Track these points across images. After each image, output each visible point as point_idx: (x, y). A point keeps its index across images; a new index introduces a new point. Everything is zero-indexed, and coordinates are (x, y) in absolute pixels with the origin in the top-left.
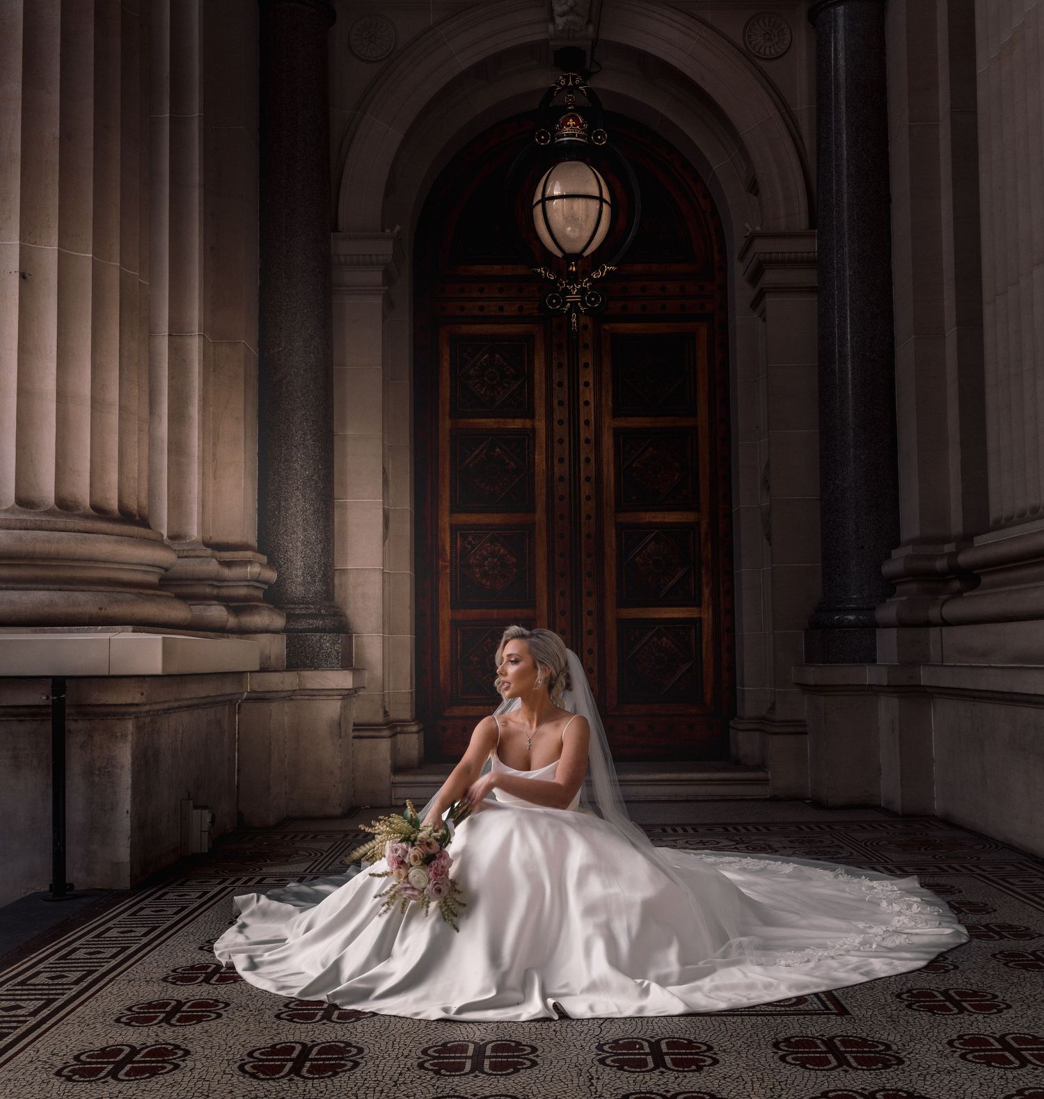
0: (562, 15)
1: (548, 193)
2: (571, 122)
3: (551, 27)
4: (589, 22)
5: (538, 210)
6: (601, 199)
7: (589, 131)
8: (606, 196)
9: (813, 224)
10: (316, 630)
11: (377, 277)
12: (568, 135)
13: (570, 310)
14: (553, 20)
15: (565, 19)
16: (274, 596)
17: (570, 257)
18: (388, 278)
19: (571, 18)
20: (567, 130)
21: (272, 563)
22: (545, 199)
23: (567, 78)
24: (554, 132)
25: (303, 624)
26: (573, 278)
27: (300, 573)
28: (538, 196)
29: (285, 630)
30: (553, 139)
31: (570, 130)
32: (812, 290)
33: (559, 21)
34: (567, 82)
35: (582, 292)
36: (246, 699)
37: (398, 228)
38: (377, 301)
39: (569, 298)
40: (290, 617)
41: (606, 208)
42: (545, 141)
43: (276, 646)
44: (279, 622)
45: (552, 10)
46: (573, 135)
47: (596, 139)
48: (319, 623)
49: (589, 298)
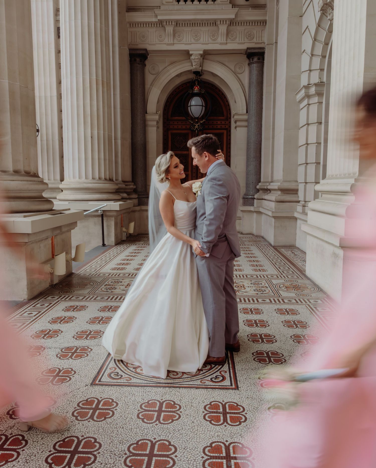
0: (195, 65)
1: (191, 105)
2: (196, 88)
3: (192, 68)
4: (200, 66)
5: (189, 108)
6: (202, 106)
7: (200, 90)
8: (204, 105)
9: (247, 112)
10: (144, 198)
11: (155, 123)
12: (196, 91)
13: (196, 130)
14: (192, 66)
15: (195, 66)
16: (135, 191)
17: (196, 118)
18: (158, 122)
19: (196, 66)
20: (196, 90)
21: (135, 184)
22: (190, 106)
23: (196, 77)
24: (193, 90)
25: (141, 196)
26: (197, 123)
27: (140, 186)
28: (189, 105)
29: (138, 198)
30: (193, 92)
31: (196, 89)
32: (246, 126)
33: (194, 66)
34: (196, 78)
35: (198, 126)
36: (131, 212)
37: (159, 112)
38: (155, 128)
39: (196, 127)
40: (139, 195)
41: (204, 108)
42: (191, 91)
43: (136, 201)
44: (136, 196)
45: (192, 64)
46: (197, 91)
47: (202, 91)
48: (144, 196)
49: (200, 127)
